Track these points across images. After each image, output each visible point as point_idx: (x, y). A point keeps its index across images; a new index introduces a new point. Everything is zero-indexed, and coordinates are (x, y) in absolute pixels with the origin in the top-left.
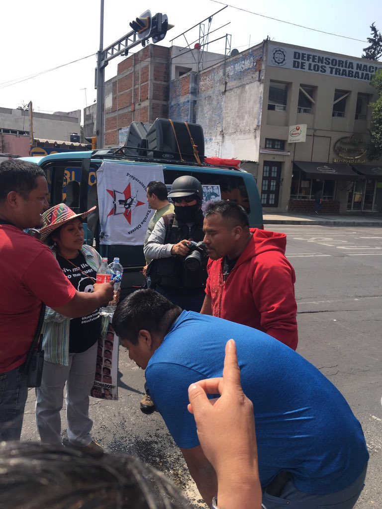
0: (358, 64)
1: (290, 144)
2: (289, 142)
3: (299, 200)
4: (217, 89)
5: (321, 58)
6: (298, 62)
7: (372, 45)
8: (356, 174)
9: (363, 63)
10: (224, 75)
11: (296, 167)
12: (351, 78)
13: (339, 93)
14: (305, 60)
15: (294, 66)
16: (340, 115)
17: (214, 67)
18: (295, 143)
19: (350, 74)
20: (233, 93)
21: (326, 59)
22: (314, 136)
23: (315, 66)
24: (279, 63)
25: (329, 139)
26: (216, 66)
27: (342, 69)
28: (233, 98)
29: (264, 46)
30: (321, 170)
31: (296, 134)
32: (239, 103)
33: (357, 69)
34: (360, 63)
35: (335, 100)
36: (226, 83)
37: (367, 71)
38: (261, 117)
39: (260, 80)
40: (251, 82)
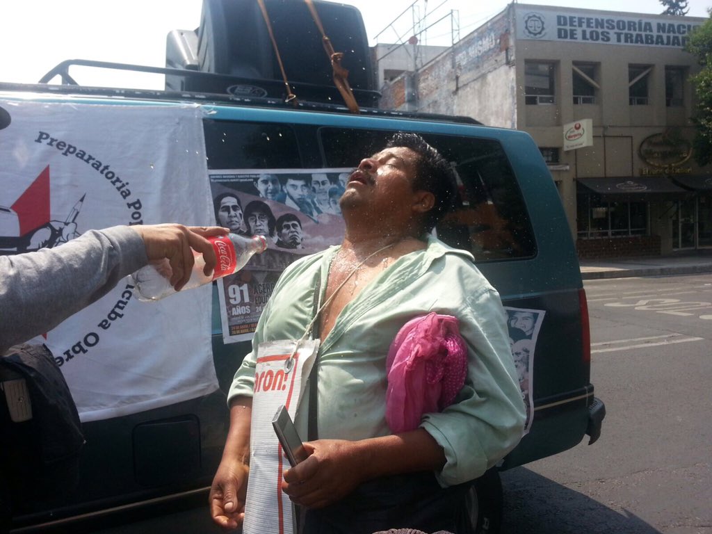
0: (659, 25)
1: (568, 152)
2: (565, 149)
3: (592, 238)
4: (445, 88)
5: (600, 21)
6: (566, 31)
7: (669, 8)
8: (682, 190)
9: (667, 22)
10: (453, 67)
11: (582, 188)
12: (650, 45)
13: (635, 69)
14: (575, 26)
15: (560, 36)
16: (640, 102)
17: (437, 59)
18: (576, 150)
19: (649, 40)
20: (468, 89)
21: (608, 21)
22: (604, 136)
23: (592, 33)
24: (535, 34)
25: (629, 140)
26: (440, 58)
27: (634, 33)
28: (470, 97)
29: (509, 13)
30: (623, 188)
31: (575, 136)
32: (480, 102)
33: (659, 31)
34: (662, 22)
35: (630, 80)
36: (457, 78)
37: (674, 32)
38: (516, 116)
39: (508, 63)
40: (495, 69)
